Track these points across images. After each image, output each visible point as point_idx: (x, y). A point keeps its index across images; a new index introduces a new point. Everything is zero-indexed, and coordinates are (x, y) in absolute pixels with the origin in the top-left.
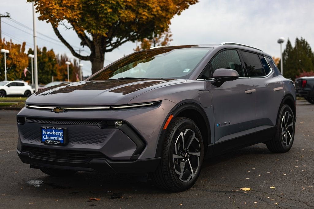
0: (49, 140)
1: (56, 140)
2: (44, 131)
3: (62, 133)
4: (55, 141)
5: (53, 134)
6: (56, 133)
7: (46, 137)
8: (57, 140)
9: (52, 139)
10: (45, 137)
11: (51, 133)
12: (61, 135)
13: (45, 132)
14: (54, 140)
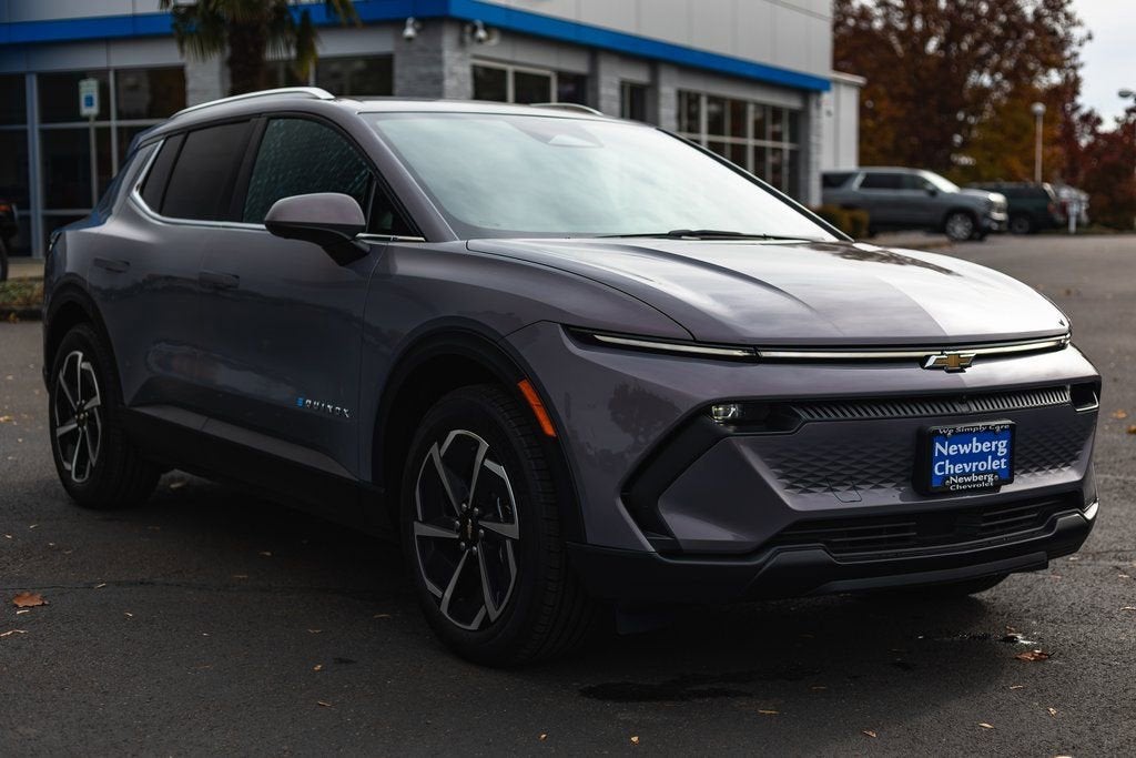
0: (960, 475)
1: (983, 473)
2: (938, 446)
3: (1005, 442)
4: (981, 477)
5: (974, 451)
6: (985, 447)
7: (947, 466)
8: (987, 472)
9: (967, 470)
10: (942, 468)
11: (965, 449)
12: (1003, 450)
13: (941, 449)
14: (978, 473)
